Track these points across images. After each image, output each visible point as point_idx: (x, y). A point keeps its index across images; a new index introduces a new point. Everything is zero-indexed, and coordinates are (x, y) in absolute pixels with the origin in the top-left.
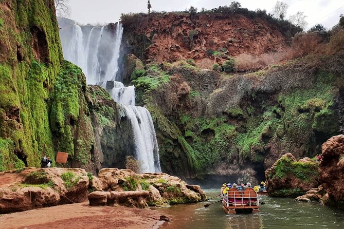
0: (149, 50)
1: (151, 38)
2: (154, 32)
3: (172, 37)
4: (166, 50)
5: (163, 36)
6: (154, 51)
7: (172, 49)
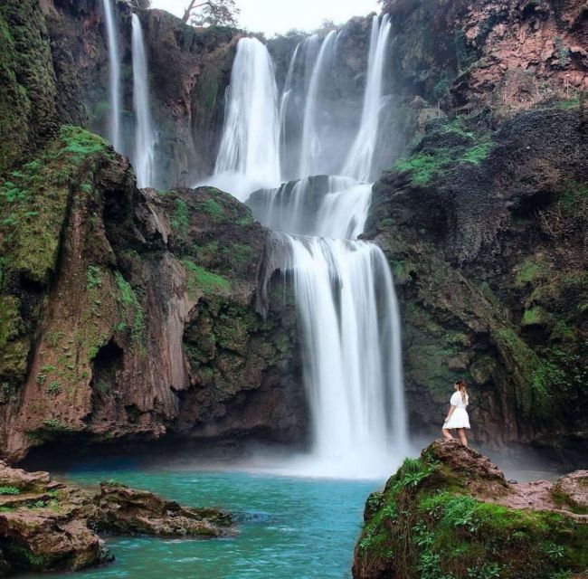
0: (468, 76)
1: (481, 39)
2: (495, 19)
3: (561, 26)
4: (532, 69)
5: (526, 27)
6: (488, 77)
7: (555, 62)
